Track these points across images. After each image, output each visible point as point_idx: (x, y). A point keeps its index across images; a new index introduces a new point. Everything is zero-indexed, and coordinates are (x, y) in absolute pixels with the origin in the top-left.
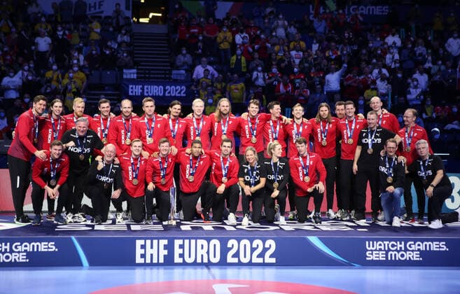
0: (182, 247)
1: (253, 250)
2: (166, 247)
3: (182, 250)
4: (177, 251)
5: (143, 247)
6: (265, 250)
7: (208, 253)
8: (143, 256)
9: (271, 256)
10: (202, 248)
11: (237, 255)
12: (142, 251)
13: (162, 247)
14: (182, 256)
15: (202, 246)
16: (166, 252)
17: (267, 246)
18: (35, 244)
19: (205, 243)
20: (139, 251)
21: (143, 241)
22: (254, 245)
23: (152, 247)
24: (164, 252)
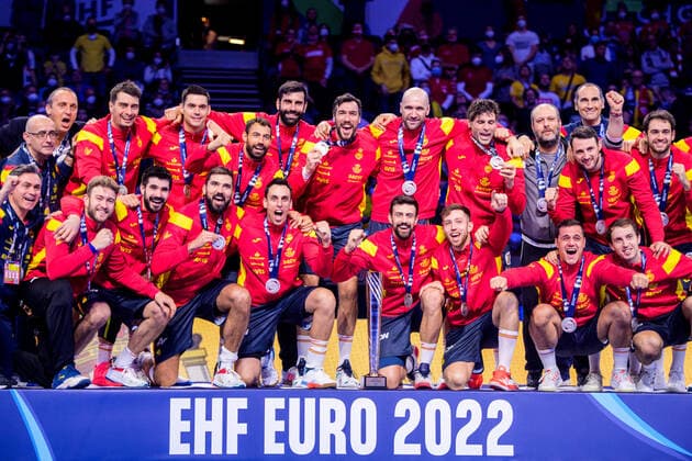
0: (282, 415)
1: (457, 424)
2: (243, 416)
3: (282, 423)
4: (272, 426)
5: (188, 415)
6: (488, 424)
7: (347, 430)
8: (188, 438)
9: (502, 441)
10: (333, 419)
11: (417, 436)
12: (186, 426)
13: (233, 416)
14: (282, 437)
15: (333, 413)
16: (243, 429)
17: (492, 414)
19: (339, 405)
20: (177, 426)
21: (189, 400)
22: (461, 413)
23: (209, 417)
24: (238, 429)
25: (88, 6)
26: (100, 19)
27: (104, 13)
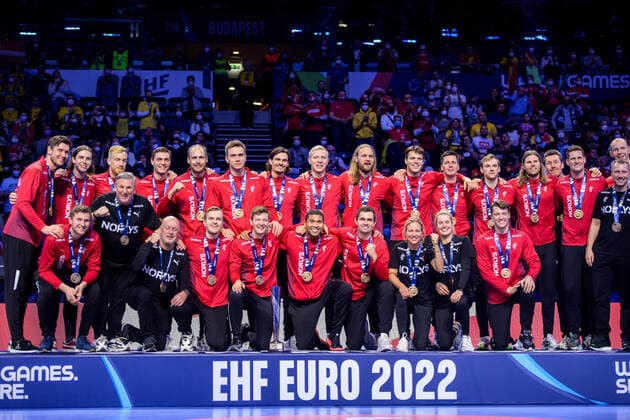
0: (292, 372)
1: (417, 377)
2: (264, 373)
3: (292, 378)
4: (285, 380)
5: (226, 373)
6: (438, 377)
7: (338, 383)
8: (226, 389)
9: (449, 389)
10: (328, 376)
11: (388, 386)
12: (224, 381)
13: (257, 373)
14: (292, 388)
15: (328, 370)
16: (265, 382)
17: (441, 370)
18: (40, 369)
19: (332, 365)
20: (218, 381)
21: (226, 362)
22: (419, 370)
23: (240, 374)
24: (261, 383)
25: (151, 81)
26: (159, 90)
27: (162, 86)
